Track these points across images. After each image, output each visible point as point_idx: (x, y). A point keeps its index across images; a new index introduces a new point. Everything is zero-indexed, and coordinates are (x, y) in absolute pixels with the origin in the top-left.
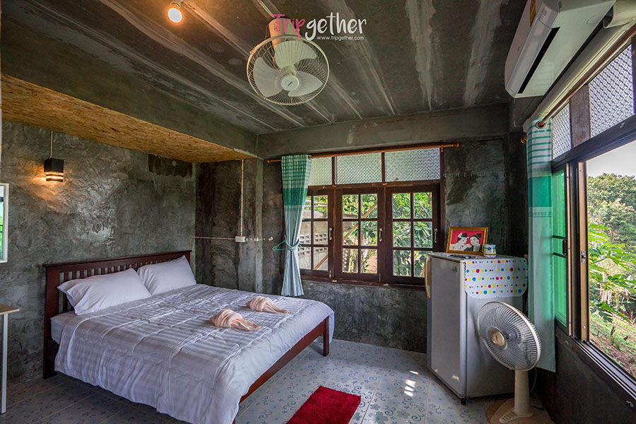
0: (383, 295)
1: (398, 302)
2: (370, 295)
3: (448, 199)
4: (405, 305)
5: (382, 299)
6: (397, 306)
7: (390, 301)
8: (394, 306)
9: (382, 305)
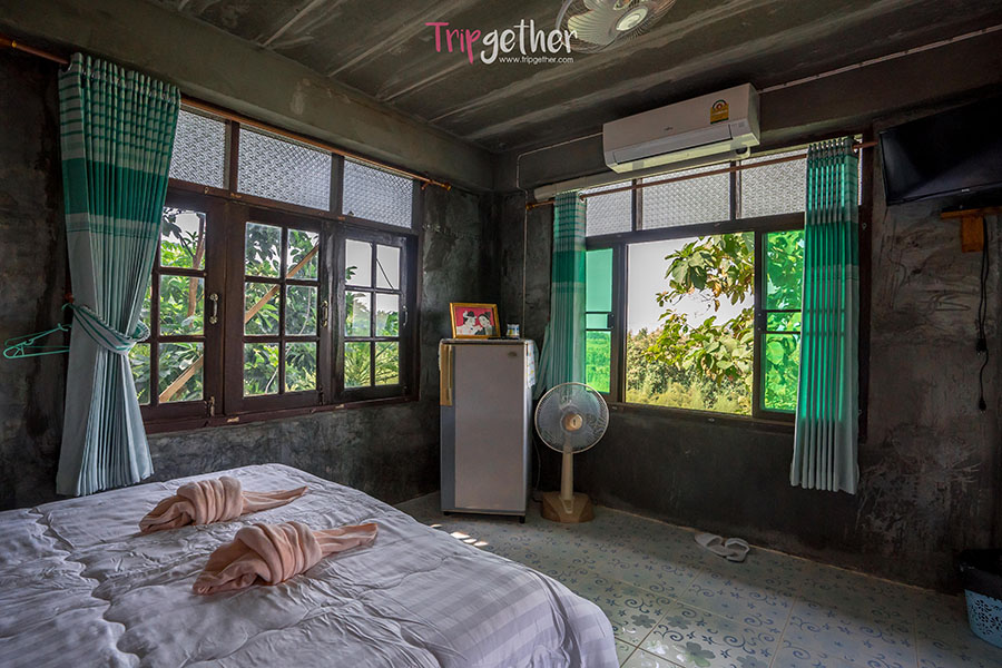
0: (334, 426)
1: (359, 434)
2: (311, 433)
3: (427, 262)
4: (368, 435)
5: (334, 435)
6: (358, 440)
7: (347, 435)
8: (353, 443)
9: (334, 446)
